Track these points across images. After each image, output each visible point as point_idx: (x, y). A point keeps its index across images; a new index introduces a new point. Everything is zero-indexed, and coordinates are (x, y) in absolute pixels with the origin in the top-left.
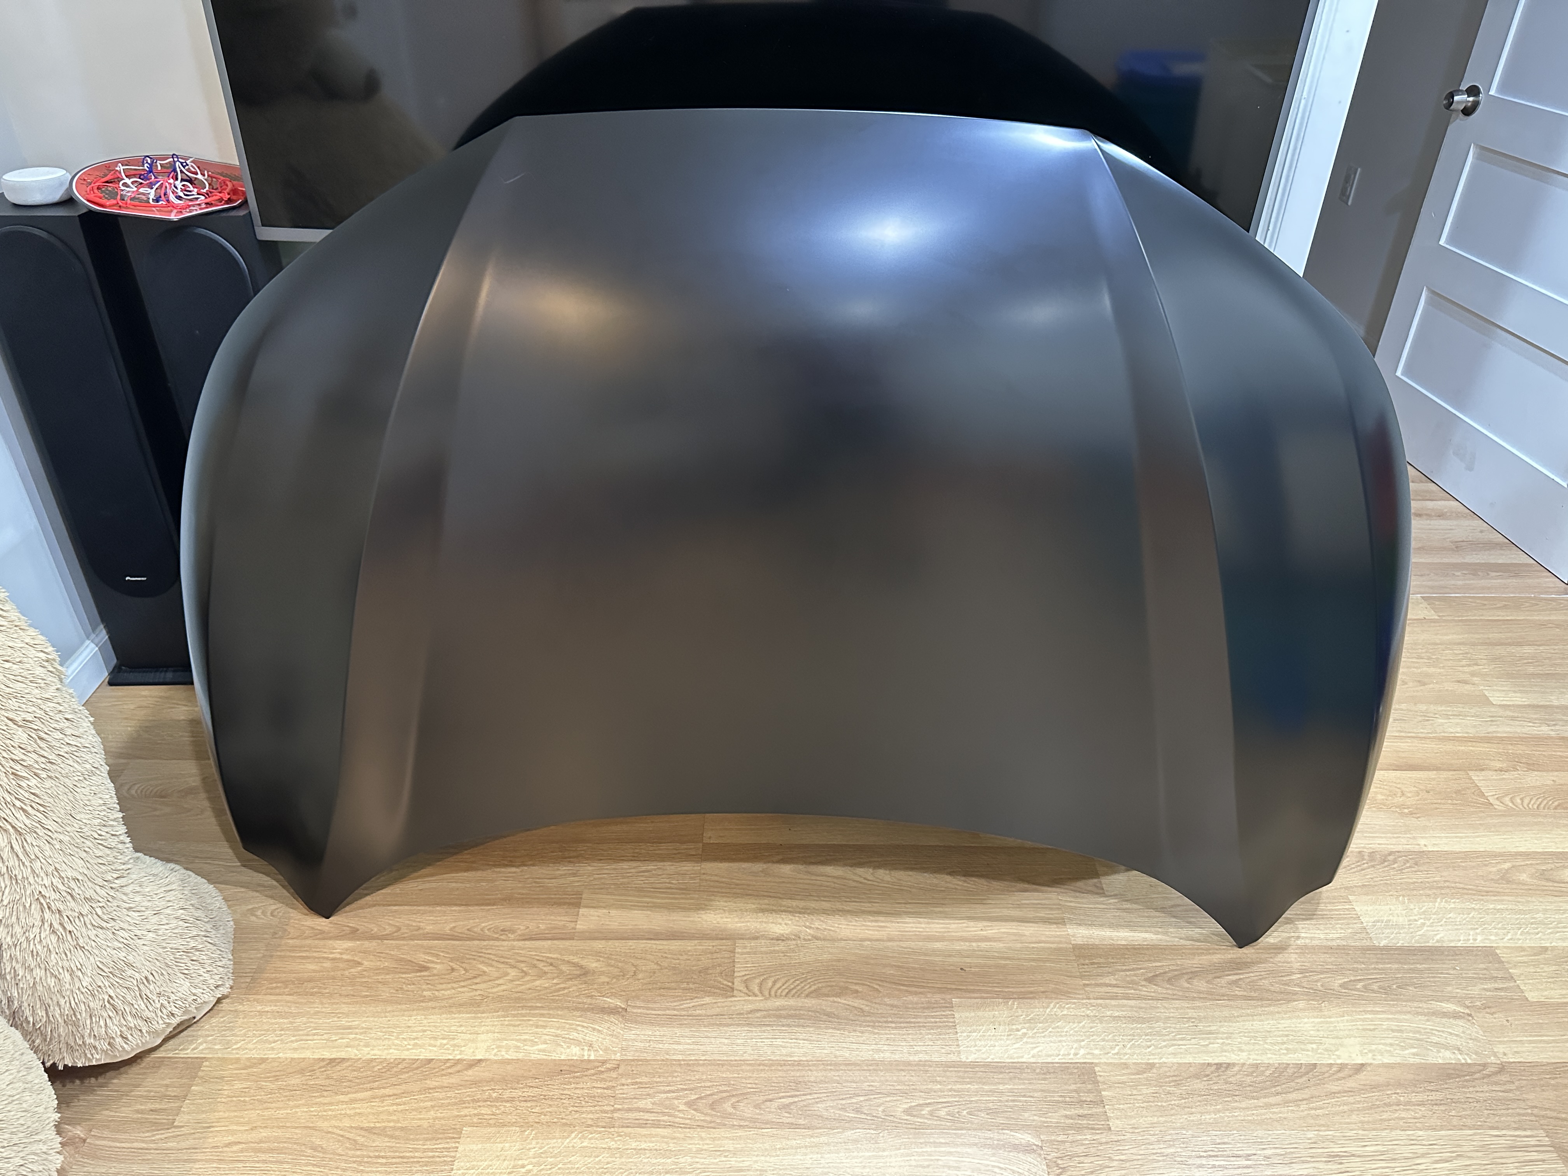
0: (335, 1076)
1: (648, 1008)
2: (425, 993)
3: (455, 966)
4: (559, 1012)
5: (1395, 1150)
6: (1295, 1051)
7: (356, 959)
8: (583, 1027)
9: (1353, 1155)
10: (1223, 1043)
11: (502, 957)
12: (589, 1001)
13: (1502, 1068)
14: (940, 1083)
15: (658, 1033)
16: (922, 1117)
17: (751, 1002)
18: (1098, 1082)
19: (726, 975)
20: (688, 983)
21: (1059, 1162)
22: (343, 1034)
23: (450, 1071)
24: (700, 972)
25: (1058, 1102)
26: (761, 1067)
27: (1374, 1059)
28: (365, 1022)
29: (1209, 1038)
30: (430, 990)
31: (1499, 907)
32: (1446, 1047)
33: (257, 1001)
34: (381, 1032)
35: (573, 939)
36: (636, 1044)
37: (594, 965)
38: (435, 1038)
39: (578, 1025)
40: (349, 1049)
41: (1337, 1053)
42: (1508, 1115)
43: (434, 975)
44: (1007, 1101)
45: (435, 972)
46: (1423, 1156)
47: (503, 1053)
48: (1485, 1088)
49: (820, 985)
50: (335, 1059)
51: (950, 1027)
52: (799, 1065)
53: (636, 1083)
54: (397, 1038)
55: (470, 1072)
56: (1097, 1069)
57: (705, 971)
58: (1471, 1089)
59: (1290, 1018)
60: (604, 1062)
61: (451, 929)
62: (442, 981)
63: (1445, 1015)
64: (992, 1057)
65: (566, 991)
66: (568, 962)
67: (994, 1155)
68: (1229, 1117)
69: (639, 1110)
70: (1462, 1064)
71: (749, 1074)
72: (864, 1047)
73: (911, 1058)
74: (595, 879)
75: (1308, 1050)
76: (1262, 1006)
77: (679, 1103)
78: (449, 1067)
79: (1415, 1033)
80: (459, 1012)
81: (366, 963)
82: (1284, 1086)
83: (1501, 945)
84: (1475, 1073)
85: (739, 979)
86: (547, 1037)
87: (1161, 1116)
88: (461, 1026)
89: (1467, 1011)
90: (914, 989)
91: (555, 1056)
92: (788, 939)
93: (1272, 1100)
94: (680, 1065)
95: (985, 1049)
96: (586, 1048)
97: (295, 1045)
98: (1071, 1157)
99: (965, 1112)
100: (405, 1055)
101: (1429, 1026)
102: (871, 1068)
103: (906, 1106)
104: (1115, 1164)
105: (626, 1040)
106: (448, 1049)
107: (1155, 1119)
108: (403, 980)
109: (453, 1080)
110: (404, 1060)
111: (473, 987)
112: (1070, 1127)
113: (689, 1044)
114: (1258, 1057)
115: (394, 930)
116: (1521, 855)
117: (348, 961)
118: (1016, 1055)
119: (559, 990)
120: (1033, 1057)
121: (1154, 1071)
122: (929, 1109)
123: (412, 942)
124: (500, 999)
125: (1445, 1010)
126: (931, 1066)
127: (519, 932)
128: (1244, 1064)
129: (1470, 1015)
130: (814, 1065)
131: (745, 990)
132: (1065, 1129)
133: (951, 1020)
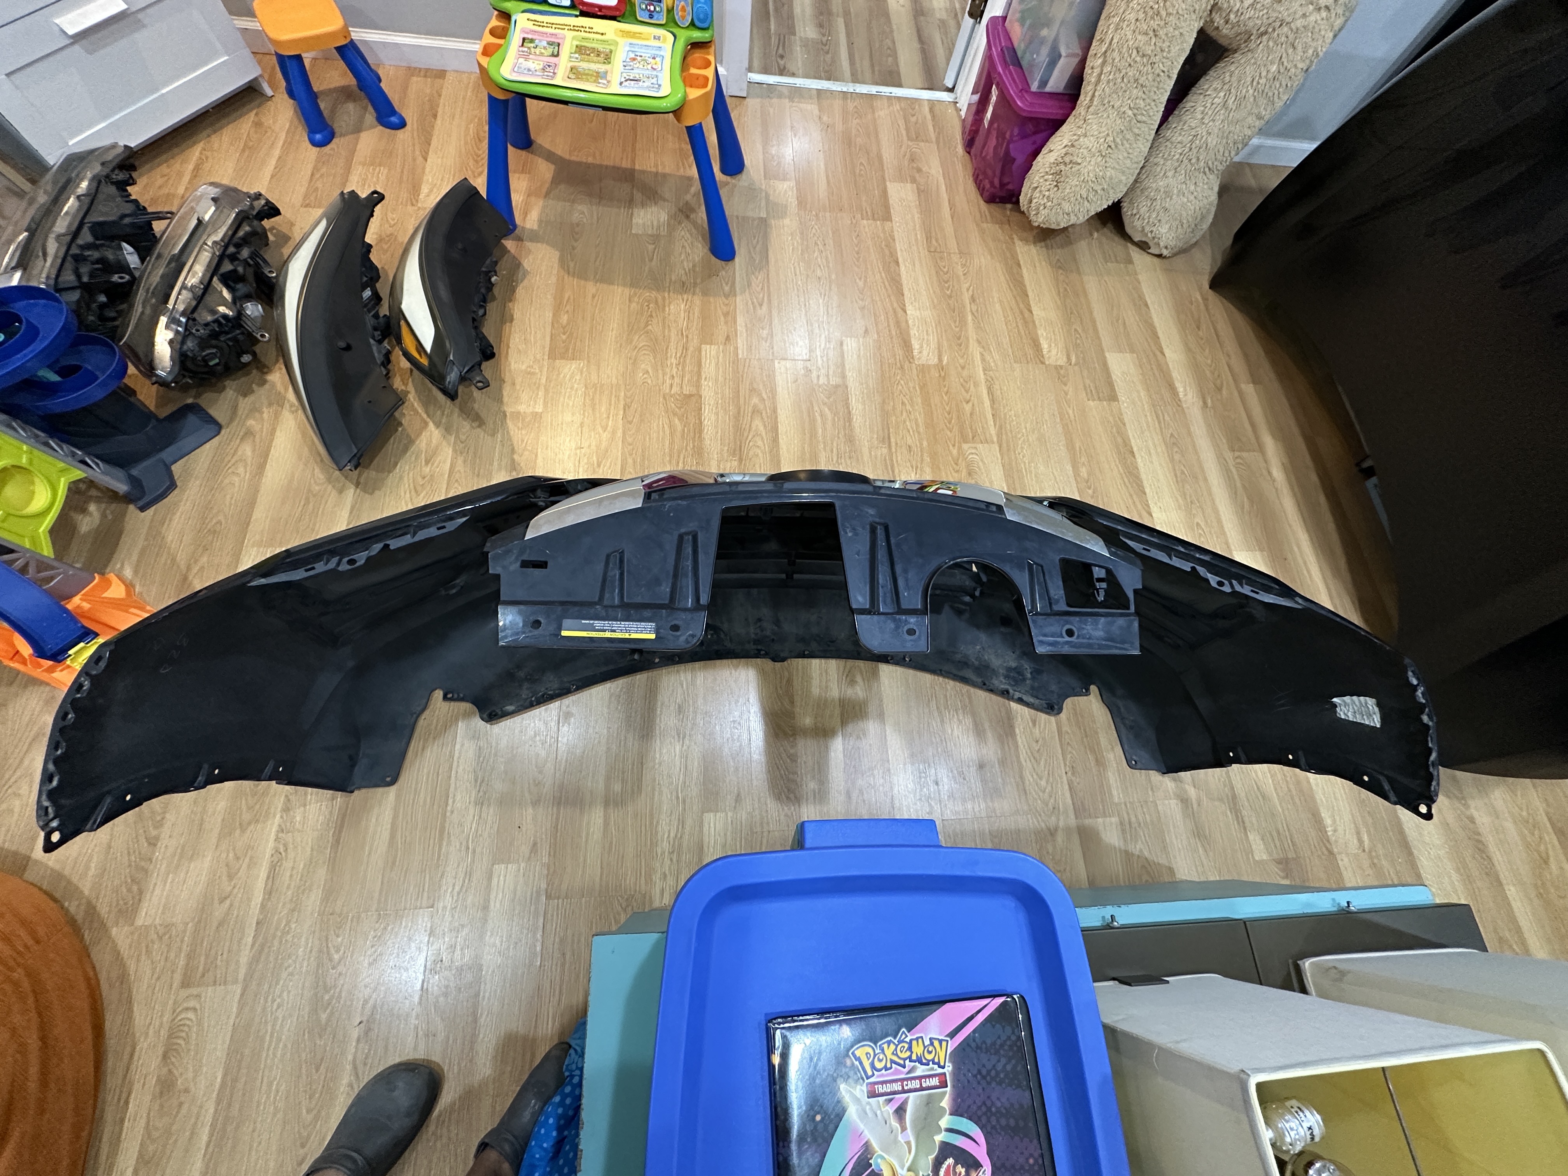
1: (1211, 416)
2: (1187, 331)
3: (1204, 339)
4: (1197, 382)
7: (1195, 302)
8: (1194, 392)
11: (1215, 356)
12: (1207, 393)
15: (1200, 421)
20: (1230, 432)
24: (1238, 437)
26: (1199, 463)
30: (1190, 332)
35: (1235, 383)
36: (1193, 413)
37: (1225, 393)
40: (1154, 309)
43: (1197, 333)
47: (1171, 363)
48: (1314, 835)
49: (1251, 490)
52: (1205, 478)
53: (1175, 414)
55: (1159, 353)
58: (1310, 825)
60: (1180, 401)
63: (1359, 835)
65: (1208, 383)
71: (1194, 458)
72: (1225, 508)
77: (1171, 431)
78: (1158, 345)
79: (1338, 807)
80: (1183, 344)
81: (1193, 307)
86: (1184, 378)
88: (1178, 346)
89: (1367, 850)
90: (1265, 534)
91: (1176, 382)
92: (1271, 476)
94: (1189, 431)
96: (1184, 393)
97: (1149, 292)
101: (1347, 820)
102: (1215, 510)
103: (1200, 523)
105: (1193, 409)
106: (1166, 343)
108: (1190, 322)
109: (1154, 348)
110: (1156, 329)
111: (1197, 348)
117: (1192, 299)
119: (1207, 380)
123: (1210, 322)
126: (1224, 535)
127: (1230, 362)
130: (1208, 485)
131: (1235, 456)
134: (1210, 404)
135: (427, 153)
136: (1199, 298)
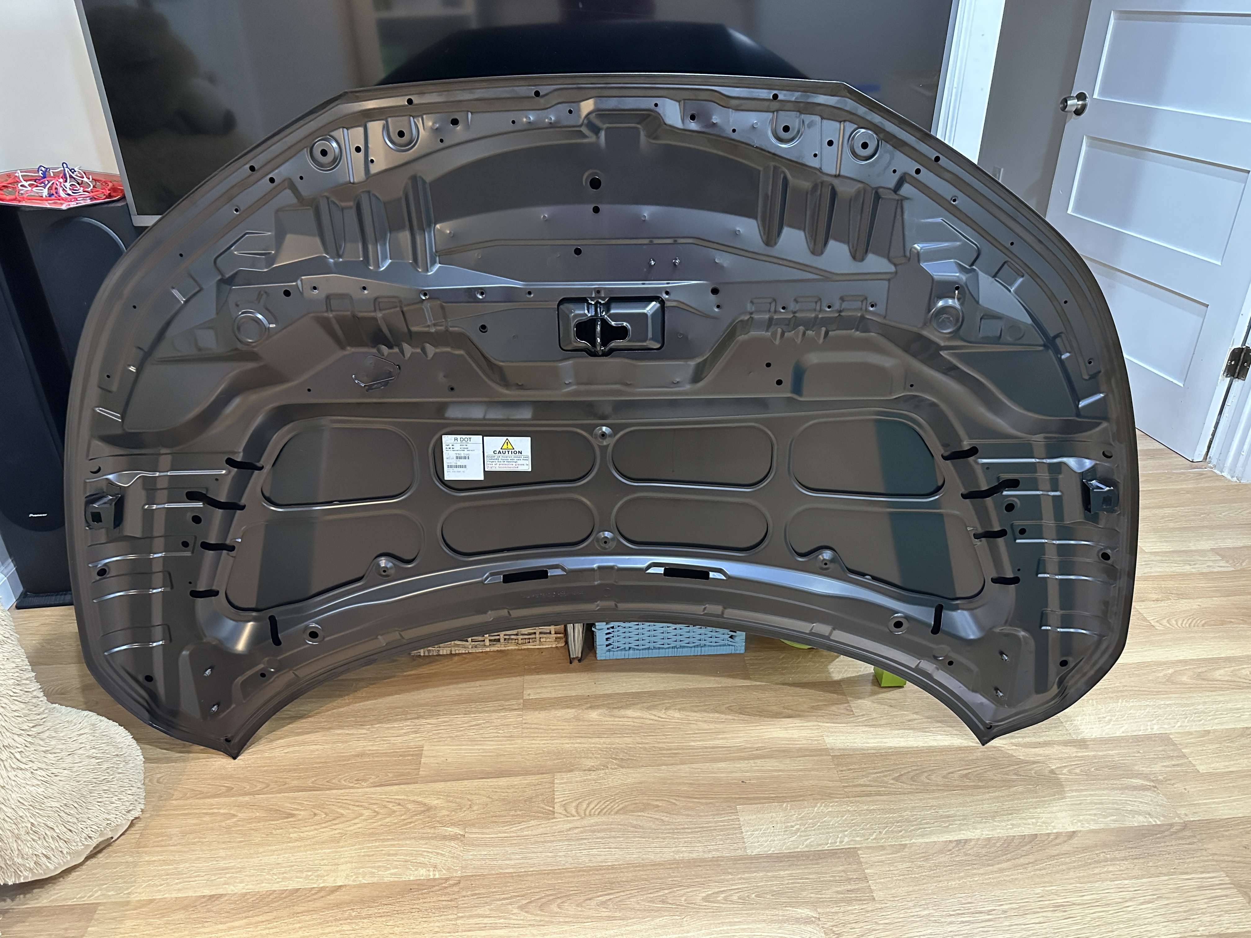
0: (214, 909)
1: (483, 833)
2: (291, 835)
3: (317, 812)
4: (408, 842)
5: (1106, 897)
6: (1019, 825)
7: (232, 812)
8: (429, 852)
9: (1074, 904)
10: (960, 824)
11: (358, 801)
12: (432, 831)
13: (1185, 826)
14: (730, 873)
15: (492, 852)
16: (718, 902)
17: (570, 822)
18: (861, 863)
19: (548, 802)
20: (516, 811)
21: (835, 929)
22: (221, 874)
23: (315, 897)
24: (525, 801)
25: (830, 881)
26: (581, 873)
27: (1083, 827)
28: (240, 862)
29: (948, 821)
30: (296, 832)
31: (1168, 703)
32: (1139, 813)
33: (146, 853)
34: (254, 870)
35: (417, 783)
36: (474, 862)
37: (436, 802)
38: (301, 871)
39: (424, 851)
40: (227, 886)
41: (1053, 824)
42: (1194, 862)
43: (299, 820)
44: (788, 884)
45: (300, 817)
46: (1131, 899)
47: (360, 879)
48: (1174, 843)
49: (626, 804)
50: (214, 895)
51: (735, 829)
52: (613, 869)
53: (476, 894)
54: (268, 874)
55: (332, 897)
56: (859, 852)
57: (530, 799)
58: (1162, 844)
59: (1012, 800)
60: (447, 879)
61: (313, 783)
62: (306, 824)
63: (1135, 788)
64: (772, 849)
65: (412, 825)
66: (414, 801)
67: (780, 928)
68: (970, 882)
69: (479, 916)
70: (1153, 825)
71: (571, 880)
72: (666, 850)
73: (706, 856)
74: (434, 734)
75: (1029, 824)
76: (989, 793)
77: (513, 908)
78: (313, 894)
79: (1113, 804)
80: (322, 849)
81: (240, 815)
82: (1013, 854)
83: (1173, 731)
84: (1163, 832)
85: (558, 804)
86: (398, 863)
87: (915, 886)
88: (323, 860)
89: (1152, 784)
90: (704, 801)
91: (405, 878)
92: (597, 769)
93: (1004, 865)
94: (512, 876)
95: (766, 844)
96: (431, 869)
97: (179, 886)
98: (844, 925)
99: (753, 895)
100: (276, 887)
101: (1123, 797)
102: (672, 866)
103: (704, 895)
104: (881, 927)
105: (465, 860)
106: (312, 879)
107: (911, 889)
108: (273, 826)
109: (318, 904)
110: (275, 891)
111: (333, 827)
112: (842, 900)
113: (518, 859)
114: (990, 833)
115: (264, 786)
116: (1180, 662)
117: (224, 814)
118: (792, 847)
119: (406, 824)
120: (806, 846)
121: (906, 850)
122: (723, 895)
123: (278, 795)
124: (356, 835)
125: (1134, 785)
126: (722, 861)
127: (371, 781)
128: (979, 839)
129: (1155, 787)
130: (624, 868)
131: (564, 812)
132: (837, 902)
133: (737, 823)
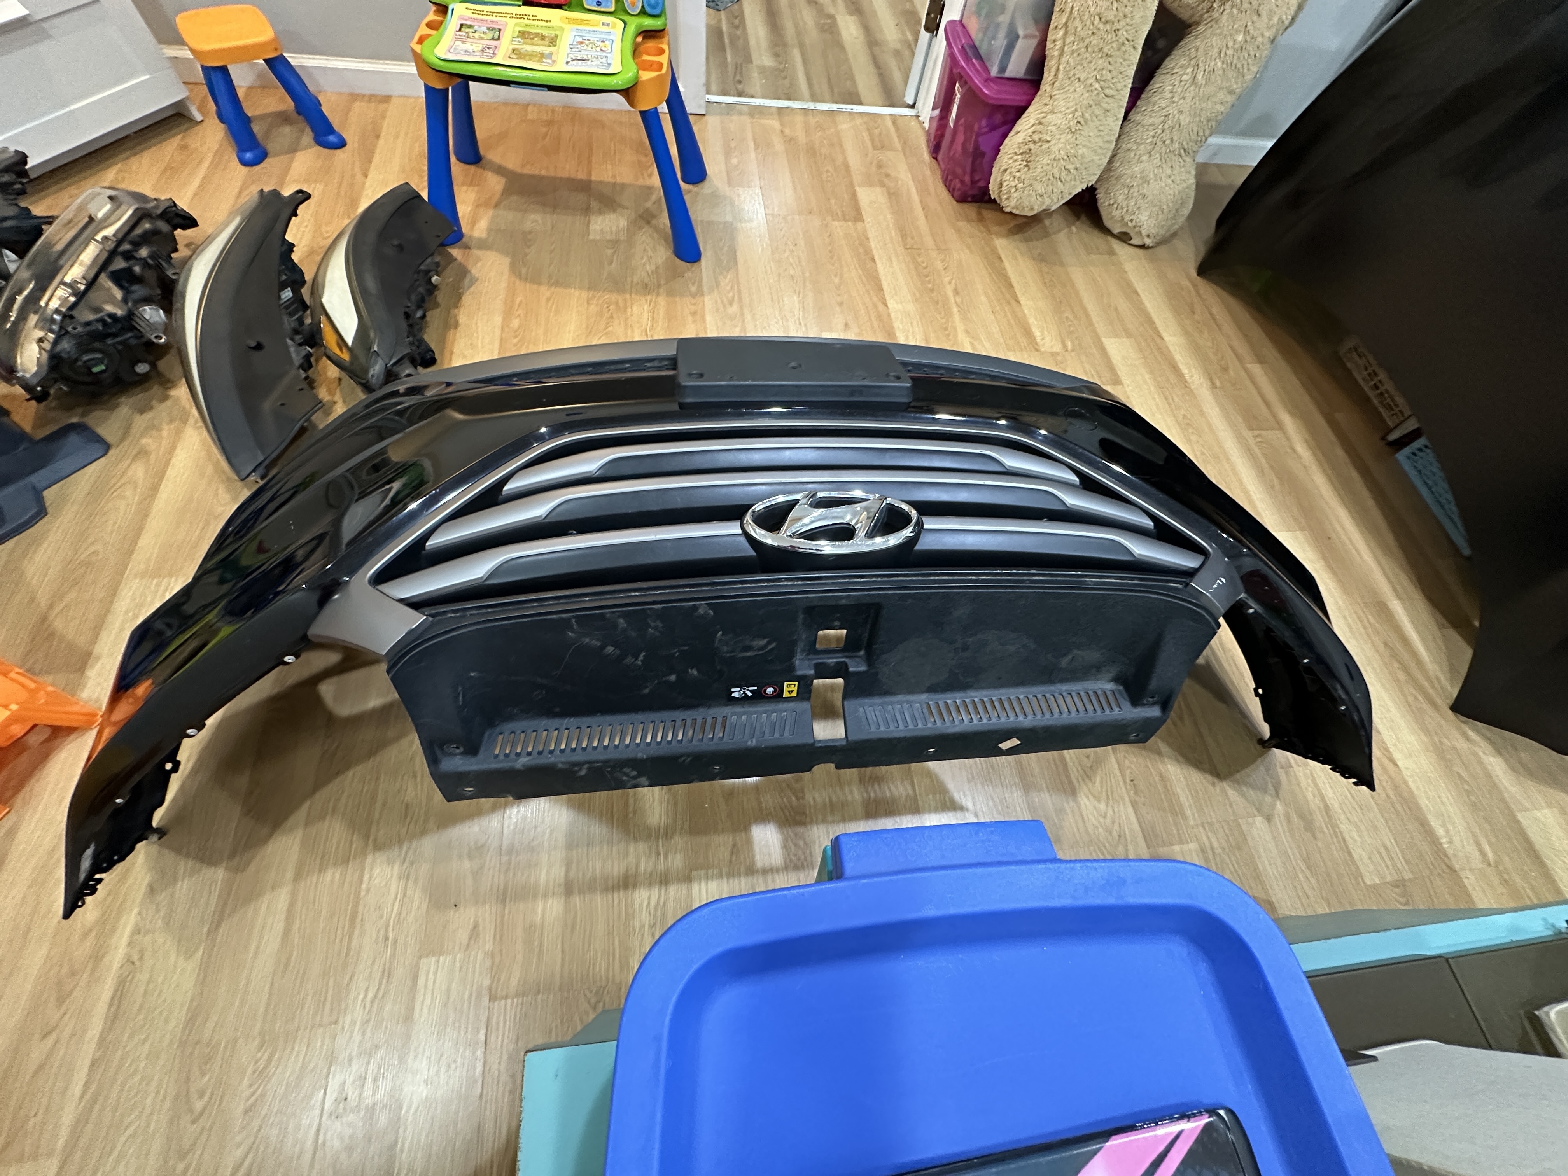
13: (1452, 868)
22: (1150, 292)
27: (1407, 775)
30: (1185, 317)
32: (1448, 833)
34: (1157, 305)
35: (1241, 363)
36: (1202, 393)
37: (1232, 373)
38: (1164, 322)
39: (1198, 371)
40: (1144, 297)
42: (1413, 857)
43: (1192, 316)
47: (1171, 347)
48: (1427, 849)
49: (1278, 468)
50: (1138, 292)
53: (1184, 395)
54: (1158, 310)
55: (1157, 337)
57: (1256, 418)
58: (1420, 838)
59: (1408, 727)
60: (1187, 382)
62: (1191, 320)
63: (1478, 844)
65: (1213, 365)
66: (1228, 363)
69: (1172, 397)
70: (1439, 840)
71: (1212, 438)
76: (1408, 712)
77: (1183, 412)
78: (1155, 329)
79: (1447, 814)
80: (1181, 329)
81: (1184, 292)
84: (1436, 845)
86: (1187, 361)
88: (1175, 330)
100: (1152, 314)
106: (1162, 328)
133: (1294, 529)
134: (1218, 384)
135: (368, 170)
136: (1189, 284)
